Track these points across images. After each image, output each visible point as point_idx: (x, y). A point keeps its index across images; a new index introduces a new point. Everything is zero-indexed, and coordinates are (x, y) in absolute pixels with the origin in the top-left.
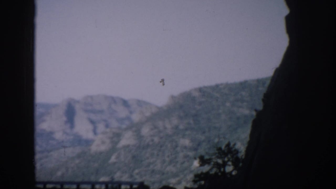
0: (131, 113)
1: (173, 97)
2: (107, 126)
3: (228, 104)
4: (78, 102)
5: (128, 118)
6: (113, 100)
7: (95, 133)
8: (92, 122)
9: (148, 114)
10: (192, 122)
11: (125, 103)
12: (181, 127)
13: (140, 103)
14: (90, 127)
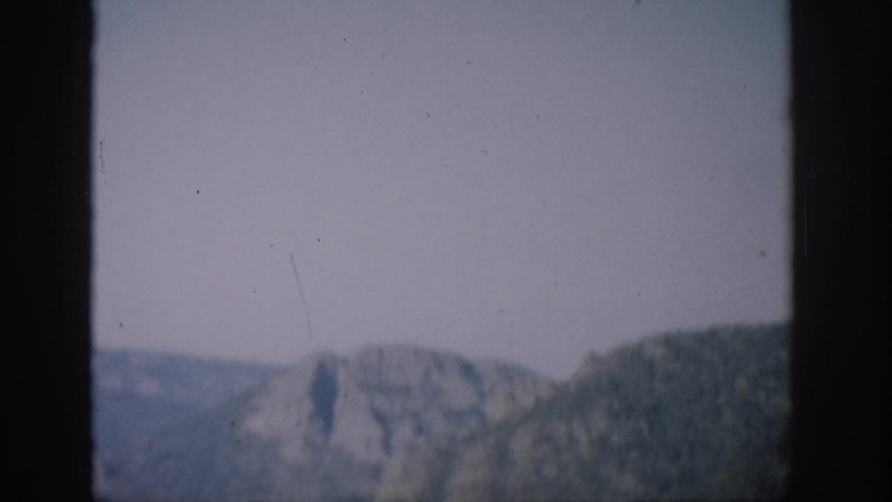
0: (482, 396)
1: (594, 359)
2: (419, 430)
3: (741, 383)
4: (345, 362)
5: (477, 411)
6: (438, 361)
7: (387, 445)
8: (380, 417)
9: (528, 401)
10: (644, 426)
11: (468, 370)
12: (616, 439)
13: (508, 372)
14: (376, 432)
